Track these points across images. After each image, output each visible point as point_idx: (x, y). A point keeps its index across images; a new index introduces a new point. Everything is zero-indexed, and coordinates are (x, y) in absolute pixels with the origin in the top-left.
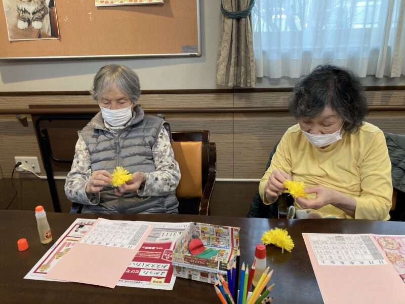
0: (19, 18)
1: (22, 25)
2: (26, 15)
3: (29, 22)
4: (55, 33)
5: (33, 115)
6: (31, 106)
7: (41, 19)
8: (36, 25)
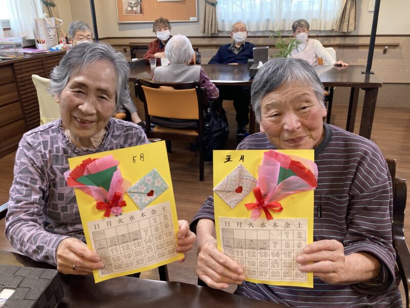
0: (128, 6)
1: (129, 9)
2: (131, 5)
3: (132, 8)
4: (141, 12)
5: (131, 47)
6: (130, 43)
7: (136, 6)
8: (135, 9)
